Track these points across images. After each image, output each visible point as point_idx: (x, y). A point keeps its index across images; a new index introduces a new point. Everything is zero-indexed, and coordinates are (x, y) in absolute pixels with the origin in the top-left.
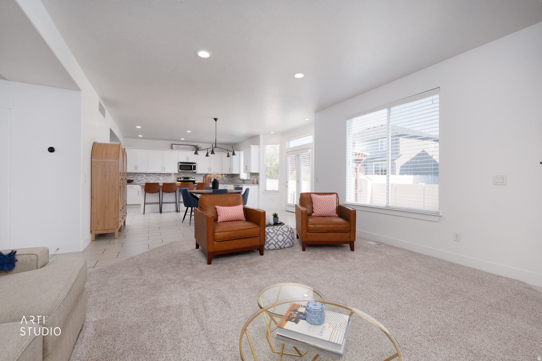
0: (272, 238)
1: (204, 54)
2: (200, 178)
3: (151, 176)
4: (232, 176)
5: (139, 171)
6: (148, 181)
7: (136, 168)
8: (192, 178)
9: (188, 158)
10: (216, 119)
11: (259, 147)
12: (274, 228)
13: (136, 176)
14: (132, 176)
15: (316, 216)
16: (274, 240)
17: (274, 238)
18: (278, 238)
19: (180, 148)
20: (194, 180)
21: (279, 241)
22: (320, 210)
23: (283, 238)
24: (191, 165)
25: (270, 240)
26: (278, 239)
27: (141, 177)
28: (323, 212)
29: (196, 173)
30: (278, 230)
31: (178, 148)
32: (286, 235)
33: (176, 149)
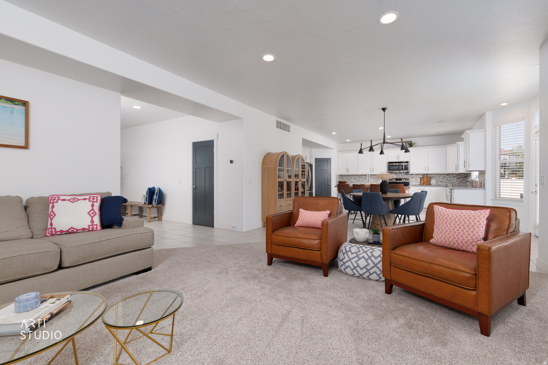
0: (350, 260)
1: (269, 58)
2: (416, 179)
3: (362, 178)
4: (465, 175)
5: (351, 173)
6: (360, 182)
7: (347, 170)
8: (406, 180)
9: (398, 157)
10: (384, 109)
11: (485, 131)
12: (363, 248)
13: (349, 177)
14: (347, 178)
15: (435, 245)
16: (352, 263)
17: (353, 261)
18: (358, 262)
19: (391, 147)
20: (408, 181)
21: (358, 266)
22: (441, 235)
23: (367, 264)
24: (402, 164)
25: (347, 261)
26: (357, 264)
27: (354, 178)
28: (446, 239)
29: (409, 173)
30: (365, 251)
31: (388, 147)
32: (372, 261)
33: (387, 148)
